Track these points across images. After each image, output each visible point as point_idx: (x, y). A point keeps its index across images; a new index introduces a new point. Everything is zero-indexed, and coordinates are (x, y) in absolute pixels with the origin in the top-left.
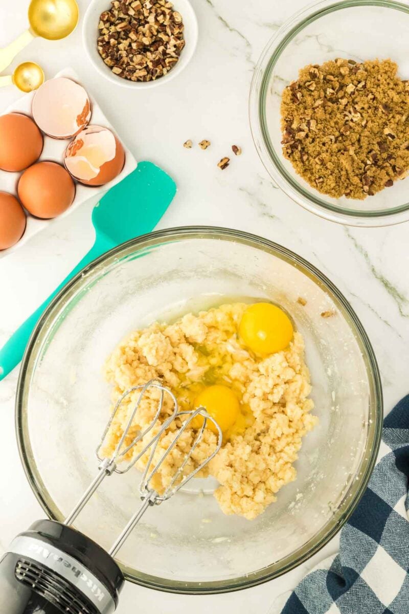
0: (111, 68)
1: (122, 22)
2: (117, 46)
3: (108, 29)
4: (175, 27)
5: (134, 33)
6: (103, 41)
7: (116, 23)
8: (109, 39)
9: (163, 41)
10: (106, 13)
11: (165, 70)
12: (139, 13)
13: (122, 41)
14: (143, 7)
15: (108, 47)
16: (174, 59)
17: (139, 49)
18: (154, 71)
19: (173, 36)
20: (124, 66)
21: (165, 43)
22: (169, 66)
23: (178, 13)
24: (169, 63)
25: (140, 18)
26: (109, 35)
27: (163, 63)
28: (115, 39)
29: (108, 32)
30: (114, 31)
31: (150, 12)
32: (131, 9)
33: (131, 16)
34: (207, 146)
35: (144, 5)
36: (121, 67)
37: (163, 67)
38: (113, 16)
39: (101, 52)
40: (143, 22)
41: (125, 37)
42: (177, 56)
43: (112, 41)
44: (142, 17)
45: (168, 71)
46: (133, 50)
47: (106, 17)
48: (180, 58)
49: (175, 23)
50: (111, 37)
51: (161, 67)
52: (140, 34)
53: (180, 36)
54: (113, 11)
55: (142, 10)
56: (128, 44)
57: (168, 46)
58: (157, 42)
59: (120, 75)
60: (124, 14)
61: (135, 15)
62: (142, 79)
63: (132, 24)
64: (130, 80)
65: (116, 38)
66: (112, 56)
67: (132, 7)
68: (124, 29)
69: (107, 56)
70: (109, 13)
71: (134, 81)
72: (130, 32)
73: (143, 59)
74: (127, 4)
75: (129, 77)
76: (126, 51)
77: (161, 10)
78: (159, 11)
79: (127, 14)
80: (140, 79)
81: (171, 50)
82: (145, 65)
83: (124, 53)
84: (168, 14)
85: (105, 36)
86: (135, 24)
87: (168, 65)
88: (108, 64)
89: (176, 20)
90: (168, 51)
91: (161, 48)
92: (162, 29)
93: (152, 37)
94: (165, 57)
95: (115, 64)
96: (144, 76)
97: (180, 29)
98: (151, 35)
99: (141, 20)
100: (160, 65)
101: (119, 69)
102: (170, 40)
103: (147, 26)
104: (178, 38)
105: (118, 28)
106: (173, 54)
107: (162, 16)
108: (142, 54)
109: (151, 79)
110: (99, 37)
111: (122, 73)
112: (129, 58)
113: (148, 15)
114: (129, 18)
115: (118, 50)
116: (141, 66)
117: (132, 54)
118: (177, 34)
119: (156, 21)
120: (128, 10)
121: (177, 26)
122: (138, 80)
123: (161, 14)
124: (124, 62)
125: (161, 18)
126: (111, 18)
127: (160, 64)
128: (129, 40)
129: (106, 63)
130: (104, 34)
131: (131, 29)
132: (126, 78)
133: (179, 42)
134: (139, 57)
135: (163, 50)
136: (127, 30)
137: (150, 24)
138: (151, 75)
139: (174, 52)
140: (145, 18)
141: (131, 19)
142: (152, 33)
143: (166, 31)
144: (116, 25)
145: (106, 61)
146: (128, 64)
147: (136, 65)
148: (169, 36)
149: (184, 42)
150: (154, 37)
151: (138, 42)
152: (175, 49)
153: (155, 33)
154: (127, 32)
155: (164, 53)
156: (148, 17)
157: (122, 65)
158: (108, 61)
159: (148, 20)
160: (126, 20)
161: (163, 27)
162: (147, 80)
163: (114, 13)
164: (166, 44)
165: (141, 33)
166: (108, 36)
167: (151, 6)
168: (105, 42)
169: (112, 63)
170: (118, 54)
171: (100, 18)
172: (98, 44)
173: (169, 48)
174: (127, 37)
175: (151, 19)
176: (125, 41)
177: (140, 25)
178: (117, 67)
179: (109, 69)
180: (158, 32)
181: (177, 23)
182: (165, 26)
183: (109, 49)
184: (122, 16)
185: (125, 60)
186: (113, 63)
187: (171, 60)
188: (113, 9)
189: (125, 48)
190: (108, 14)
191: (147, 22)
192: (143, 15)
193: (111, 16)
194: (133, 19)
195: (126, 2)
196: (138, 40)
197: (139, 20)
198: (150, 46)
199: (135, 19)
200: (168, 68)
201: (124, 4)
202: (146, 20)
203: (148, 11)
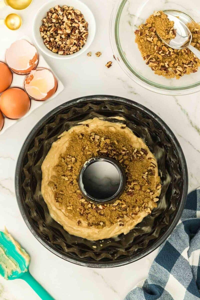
0: (57, 53)
1: (52, 28)
2: (55, 41)
3: (46, 34)
4: (79, 17)
5: (60, 30)
6: (46, 42)
8: (49, 39)
9: (76, 27)
10: (41, 27)
11: (84, 41)
12: (58, 19)
13: (56, 37)
14: (58, 15)
15: (50, 43)
16: (86, 34)
17: (66, 37)
18: (79, 44)
19: (80, 22)
21: (77, 28)
22: (86, 38)
23: (77, 10)
24: (85, 36)
25: (59, 22)
26: (49, 37)
27: (82, 38)
29: (47, 36)
30: (49, 34)
31: (63, 16)
32: (53, 19)
33: (54, 22)
34: (100, 55)
35: (59, 14)
36: (62, 50)
37: (83, 40)
38: (46, 27)
39: (49, 47)
41: (56, 35)
42: (86, 31)
43: (52, 39)
45: (86, 41)
46: (63, 39)
47: (43, 28)
48: (89, 31)
49: (78, 16)
50: (50, 38)
51: (82, 41)
52: (63, 29)
53: (83, 20)
54: (45, 24)
55: (58, 17)
56: (60, 37)
57: (80, 28)
58: (73, 29)
59: (64, 54)
60: (51, 23)
61: (56, 21)
62: (75, 51)
63: (56, 26)
64: (70, 54)
65: (52, 37)
66: (55, 47)
67: (53, 18)
68: (54, 31)
69: (53, 48)
70: (43, 26)
72: (57, 31)
73: (70, 41)
74: (50, 17)
75: (68, 53)
76: (60, 41)
77: (68, 13)
78: (67, 13)
79: (53, 23)
80: (74, 51)
81: (83, 30)
82: (74, 43)
83: (60, 43)
84: (73, 13)
85: (47, 39)
87: (85, 38)
89: (78, 14)
91: (77, 31)
92: (73, 22)
94: (81, 34)
95: (58, 50)
96: (76, 49)
97: (82, 17)
99: (60, 22)
101: (62, 52)
102: (79, 25)
103: (64, 24)
104: (83, 22)
105: (51, 32)
106: (85, 31)
107: (70, 15)
108: (69, 39)
109: (80, 49)
110: (44, 41)
111: (64, 53)
112: (64, 44)
113: (62, 18)
114: (54, 24)
115: (56, 43)
116: (72, 45)
117: (64, 41)
118: (81, 20)
119: (68, 19)
120: (51, 20)
121: (80, 16)
122: (74, 53)
123: (69, 15)
124: (62, 47)
125: (70, 17)
126: (45, 28)
128: (59, 35)
129: (54, 52)
131: (57, 29)
132: (67, 54)
133: (84, 24)
134: (68, 40)
136: (55, 31)
137: (66, 22)
138: (79, 47)
139: (85, 30)
140: (61, 20)
141: (55, 24)
142: (69, 26)
143: (75, 22)
144: (49, 31)
145: (53, 51)
146: (65, 47)
147: (69, 45)
148: (78, 23)
149: (87, 22)
150: (71, 28)
151: (64, 34)
152: (84, 28)
154: (56, 32)
156: (63, 19)
157: (62, 49)
158: (54, 51)
159: (64, 20)
160: (53, 26)
161: (73, 21)
162: (79, 50)
163: (45, 25)
167: (62, 13)
168: (48, 41)
170: (57, 44)
171: (40, 31)
172: (45, 44)
173: (81, 29)
174: (58, 34)
175: (65, 19)
176: (58, 37)
177: (61, 26)
180: (71, 24)
181: (79, 15)
182: (74, 19)
183: (52, 45)
184: (50, 25)
185: (62, 45)
186: (57, 50)
188: (44, 24)
189: (59, 40)
190: (43, 27)
194: (56, 24)
195: (49, 17)
196: (63, 33)
197: (59, 23)
198: (71, 33)
199: (57, 23)
200: (86, 39)
201: (49, 18)
202: (63, 21)
203: (62, 16)
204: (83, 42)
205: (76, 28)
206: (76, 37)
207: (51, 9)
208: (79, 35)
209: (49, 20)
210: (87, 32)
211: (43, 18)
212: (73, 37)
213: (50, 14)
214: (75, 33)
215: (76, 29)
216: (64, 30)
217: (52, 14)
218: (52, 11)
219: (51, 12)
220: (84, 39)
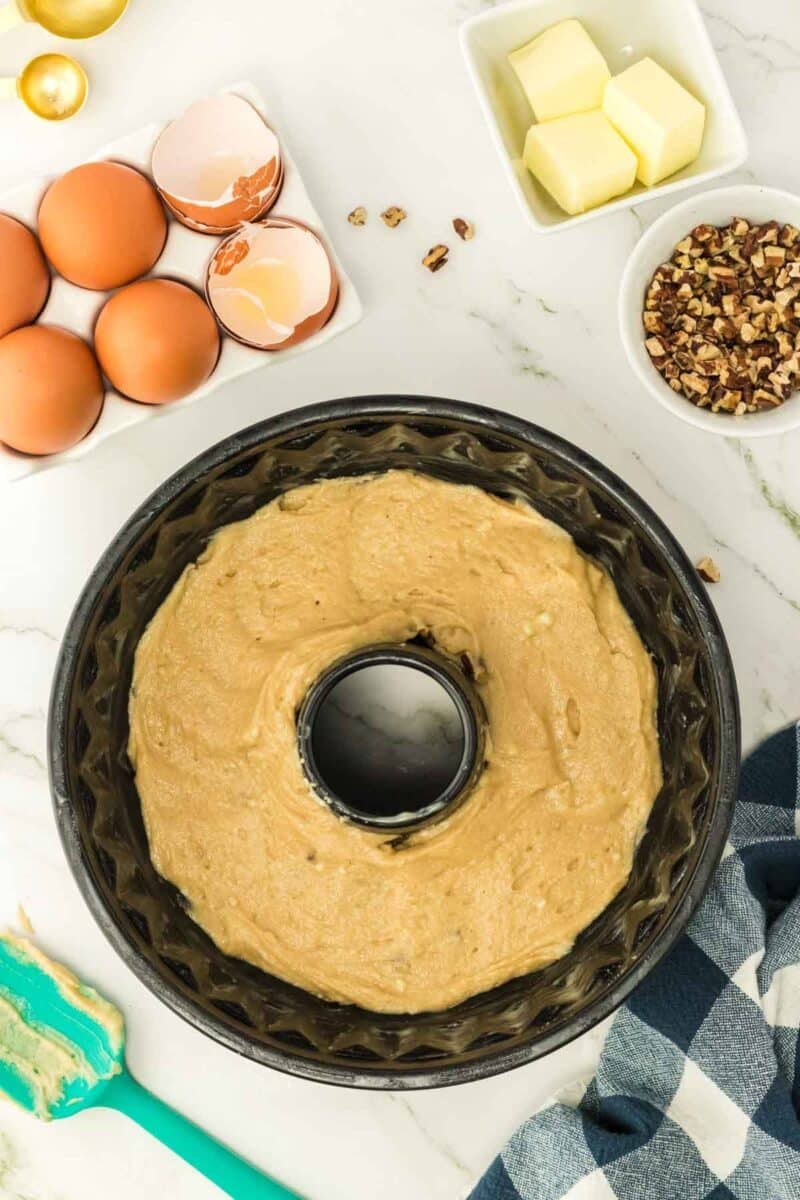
0: (649, 335)
1: (727, 266)
3: (692, 259)
5: (734, 301)
6: (668, 274)
7: (716, 258)
8: (683, 280)
9: (778, 351)
10: (710, 229)
11: (742, 407)
12: (770, 272)
13: (702, 298)
14: (784, 266)
15: (670, 292)
16: (773, 399)
17: (723, 335)
18: (721, 394)
20: (674, 349)
21: (778, 356)
22: (756, 405)
24: (760, 399)
25: (765, 281)
26: (686, 275)
27: (747, 393)
28: (693, 288)
29: (689, 266)
30: (699, 271)
31: (789, 285)
32: (761, 254)
33: (753, 266)
35: (789, 264)
36: (667, 346)
37: (743, 399)
38: (720, 243)
39: (652, 293)
40: (764, 292)
41: (713, 295)
42: (782, 396)
43: (686, 289)
44: (768, 282)
45: (747, 412)
46: (710, 329)
47: (708, 236)
48: (787, 403)
50: (688, 279)
51: (739, 397)
52: (745, 310)
54: (727, 235)
55: (777, 271)
56: (711, 313)
57: (780, 367)
58: (765, 345)
59: (656, 360)
60: (742, 255)
61: (760, 269)
62: (689, 395)
63: (743, 280)
64: (668, 381)
65: (696, 286)
66: (666, 315)
67: (764, 254)
68: (723, 280)
69: (656, 309)
70: (716, 232)
71: (674, 389)
72: (729, 292)
73: (718, 357)
74: (760, 241)
75: (667, 376)
76: (699, 321)
79: (748, 260)
80: (686, 391)
81: (779, 379)
82: (715, 373)
83: (690, 324)
85: (678, 270)
86: (747, 283)
87: (755, 401)
88: (648, 324)
90: (772, 377)
91: (765, 361)
92: (790, 328)
93: (762, 332)
94: (761, 382)
95: (659, 333)
96: (697, 394)
98: (763, 325)
99: (764, 285)
100: (740, 393)
101: (661, 347)
102: (790, 358)
103: (767, 304)
106: (778, 390)
108: (722, 349)
109: (708, 407)
110: (666, 263)
111: (662, 359)
112: (694, 343)
113: (783, 286)
114: (746, 267)
115: (684, 311)
116: (707, 371)
117: (704, 336)
119: (791, 307)
120: (754, 251)
122: (681, 392)
124: (677, 339)
126: (713, 244)
127: (742, 389)
128: (717, 308)
129: (647, 321)
130: (679, 266)
131: (736, 289)
132: (662, 373)
134: (714, 350)
135: (767, 367)
136: (726, 284)
137: (775, 305)
138: (709, 400)
139: (784, 386)
140: (774, 286)
141: (747, 270)
142: (767, 324)
143: (795, 335)
144: (712, 264)
145: (648, 315)
146: (684, 348)
147: (699, 363)
148: (794, 349)
151: (732, 323)
152: (787, 381)
153: (773, 328)
154: (723, 289)
155: (764, 374)
156: (779, 289)
157: (671, 343)
158: (650, 319)
159: (778, 295)
160: (738, 267)
161: (794, 326)
162: (699, 404)
163: (725, 239)
164: (779, 360)
165: (749, 309)
166: (682, 274)
168: (671, 279)
169: (655, 328)
170: (680, 317)
171: (694, 231)
172: (656, 274)
173: (778, 373)
174: (717, 301)
175: (783, 298)
176: (707, 303)
177: (755, 293)
178: (660, 340)
179: (644, 336)
180: (780, 327)
183: (667, 299)
184: (735, 255)
185: (684, 338)
186: (657, 328)
187: (766, 395)
188: (728, 231)
190: (713, 233)
191: (772, 299)
192: (775, 280)
193: (715, 241)
194: (749, 272)
195: (760, 237)
196: (732, 318)
197: (760, 282)
198: (748, 345)
199: (754, 274)
200: (751, 408)
201: (755, 237)
202: (773, 292)
203: (788, 280)
204: (736, 405)
205: (774, 354)
206: (740, 368)
207: (792, 228)
208: (754, 379)
209: (751, 241)
210: (781, 399)
211: (746, 217)
212: (734, 359)
213: (771, 235)
214: (755, 358)
215: (770, 356)
216: (743, 317)
217: (775, 243)
218: (786, 237)
219: (782, 233)
220: (750, 404)
